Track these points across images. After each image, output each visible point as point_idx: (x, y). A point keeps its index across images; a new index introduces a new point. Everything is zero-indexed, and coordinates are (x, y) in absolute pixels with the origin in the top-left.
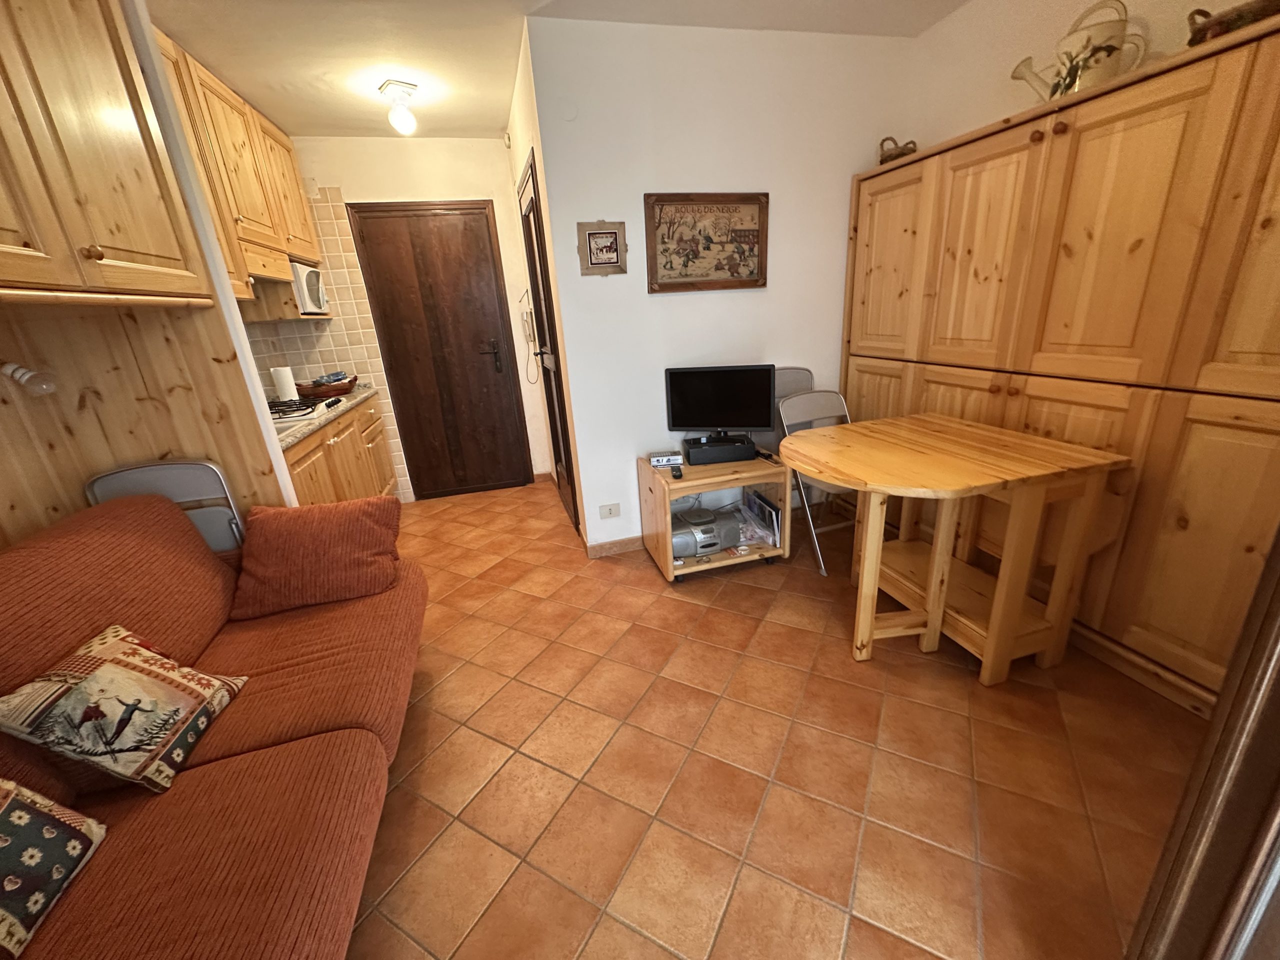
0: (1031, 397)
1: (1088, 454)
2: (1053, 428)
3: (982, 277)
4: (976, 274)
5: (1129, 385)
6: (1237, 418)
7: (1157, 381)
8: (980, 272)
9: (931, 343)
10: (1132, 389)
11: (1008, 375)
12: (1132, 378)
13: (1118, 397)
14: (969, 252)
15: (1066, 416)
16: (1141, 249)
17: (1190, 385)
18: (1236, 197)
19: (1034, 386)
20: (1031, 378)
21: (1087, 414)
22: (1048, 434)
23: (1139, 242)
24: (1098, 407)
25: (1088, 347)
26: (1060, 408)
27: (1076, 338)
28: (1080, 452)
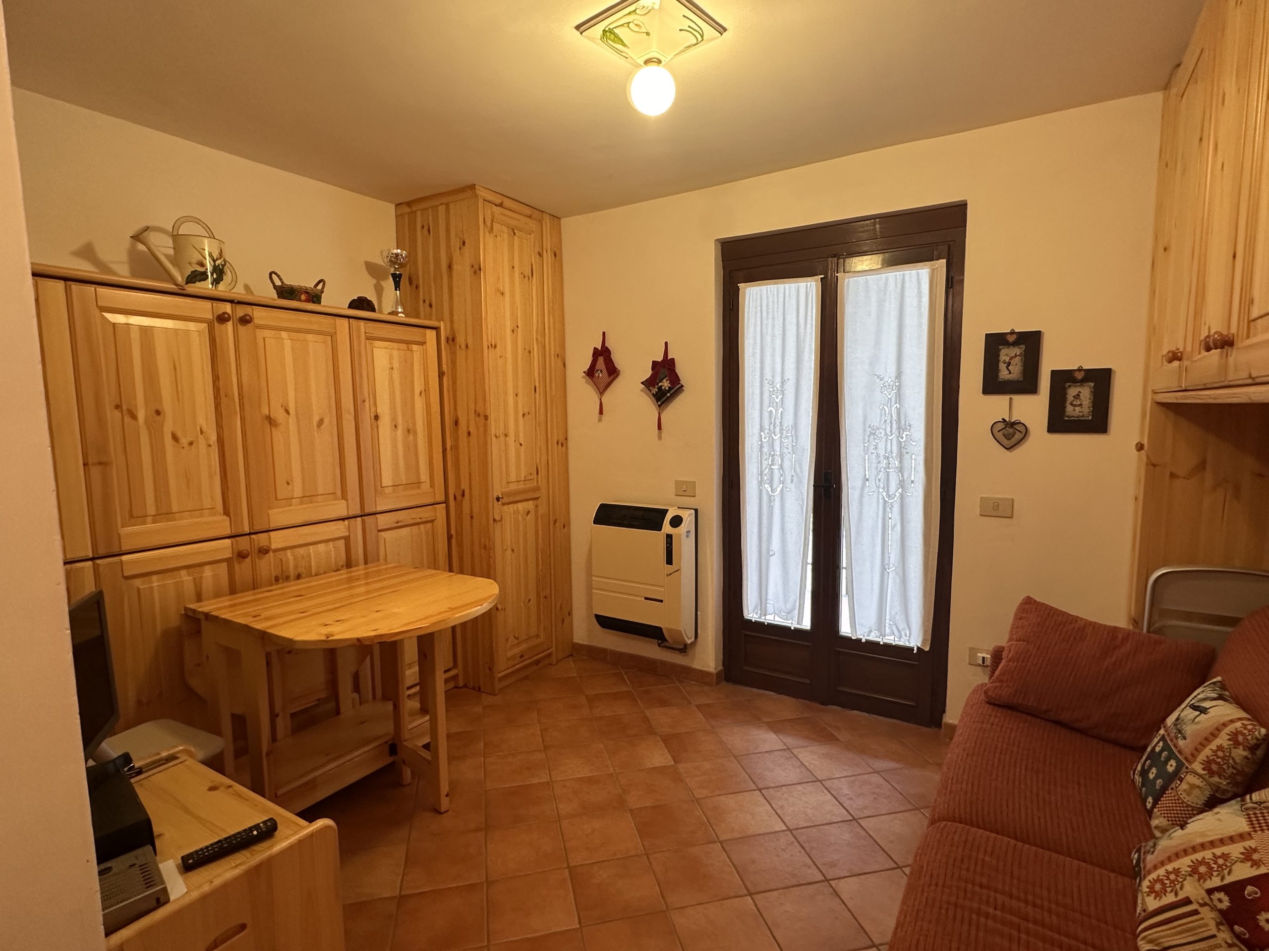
0: (276, 551)
1: (332, 577)
2: (301, 570)
3: (184, 441)
4: (175, 438)
5: (343, 519)
6: (397, 522)
7: (359, 512)
8: (179, 434)
9: (119, 525)
10: (346, 522)
11: (248, 537)
12: (344, 513)
13: (340, 529)
14: (158, 413)
15: (309, 556)
16: (323, 426)
17: (373, 510)
18: (364, 401)
19: (277, 540)
20: (272, 533)
21: (321, 547)
22: (299, 577)
23: (321, 422)
24: (327, 541)
25: (308, 498)
26: (301, 551)
27: (298, 492)
28: (328, 578)
